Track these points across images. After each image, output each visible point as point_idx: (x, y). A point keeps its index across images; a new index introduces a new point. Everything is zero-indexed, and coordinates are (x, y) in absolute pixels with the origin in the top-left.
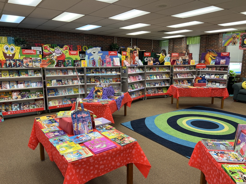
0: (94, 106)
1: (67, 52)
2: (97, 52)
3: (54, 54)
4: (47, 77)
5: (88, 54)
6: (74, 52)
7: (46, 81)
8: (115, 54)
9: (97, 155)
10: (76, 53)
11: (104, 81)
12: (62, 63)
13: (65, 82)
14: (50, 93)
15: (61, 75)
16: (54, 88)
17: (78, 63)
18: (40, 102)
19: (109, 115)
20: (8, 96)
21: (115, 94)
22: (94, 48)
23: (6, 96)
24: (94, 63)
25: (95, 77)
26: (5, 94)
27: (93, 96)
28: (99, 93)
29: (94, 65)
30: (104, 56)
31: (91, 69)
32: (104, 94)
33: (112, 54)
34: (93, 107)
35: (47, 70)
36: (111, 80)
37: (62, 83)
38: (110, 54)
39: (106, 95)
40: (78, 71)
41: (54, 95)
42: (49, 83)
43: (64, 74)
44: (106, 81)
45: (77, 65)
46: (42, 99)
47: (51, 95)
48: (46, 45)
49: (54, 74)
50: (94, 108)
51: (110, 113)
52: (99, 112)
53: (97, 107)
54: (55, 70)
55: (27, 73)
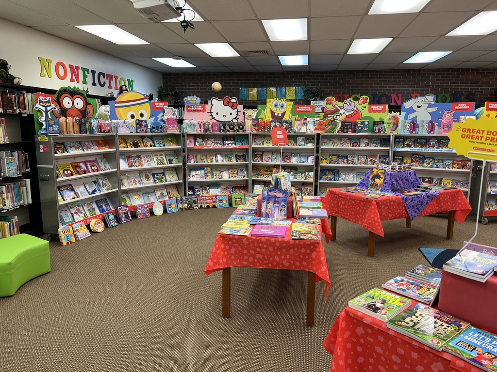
0: (354, 200)
1: (365, 107)
2: (425, 106)
3: (342, 111)
4: (323, 150)
5: (405, 110)
6: (378, 107)
7: (319, 155)
8: (467, 109)
9: (253, 237)
10: (382, 108)
11: (431, 164)
12: (350, 126)
13: (353, 160)
14: (326, 175)
15: (347, 146)
16: (333, 169)
17: (380, 126)
18: (309, 188)
19: (374, 218)
20: (268, 173)
21: (419, 187)
22: (421, 98)
23: (266, 173)
24: (414, 127)
25: (413, 154)
26: (265, 169)
27: (367, 183)
28: (377, 180)
29: (412, 132)
30: (440, 112)
31: (407, 139)
32: (385, 183)
33: (461, 109)
34: (352, 200)
35: (324, 137)
36: (450, 163)
37: (347, 161)
38: (456, 107)
39: (388, 185)
40: (381, 141)
41: (330, 180)
42: (326, 159)
43: (353, 146)
44: (437, 165)
45: (377, 131)
46: (311, 183)
47: (326, 179)
48: (330, 98)
49: (336, 145)
50: (353, 202)
51: (375, 216)
52: (361, 211)
53: (358, 202)
54: (339, 138)
55: (296, 141)
